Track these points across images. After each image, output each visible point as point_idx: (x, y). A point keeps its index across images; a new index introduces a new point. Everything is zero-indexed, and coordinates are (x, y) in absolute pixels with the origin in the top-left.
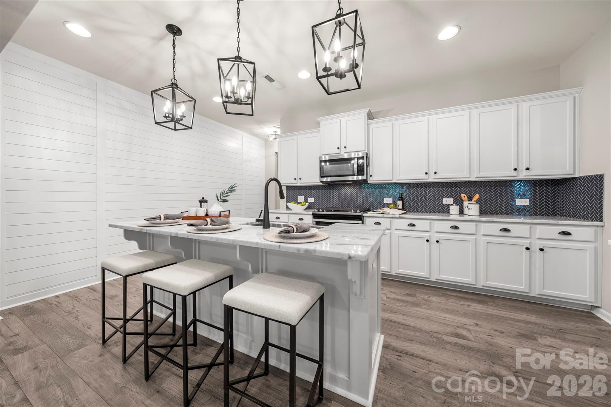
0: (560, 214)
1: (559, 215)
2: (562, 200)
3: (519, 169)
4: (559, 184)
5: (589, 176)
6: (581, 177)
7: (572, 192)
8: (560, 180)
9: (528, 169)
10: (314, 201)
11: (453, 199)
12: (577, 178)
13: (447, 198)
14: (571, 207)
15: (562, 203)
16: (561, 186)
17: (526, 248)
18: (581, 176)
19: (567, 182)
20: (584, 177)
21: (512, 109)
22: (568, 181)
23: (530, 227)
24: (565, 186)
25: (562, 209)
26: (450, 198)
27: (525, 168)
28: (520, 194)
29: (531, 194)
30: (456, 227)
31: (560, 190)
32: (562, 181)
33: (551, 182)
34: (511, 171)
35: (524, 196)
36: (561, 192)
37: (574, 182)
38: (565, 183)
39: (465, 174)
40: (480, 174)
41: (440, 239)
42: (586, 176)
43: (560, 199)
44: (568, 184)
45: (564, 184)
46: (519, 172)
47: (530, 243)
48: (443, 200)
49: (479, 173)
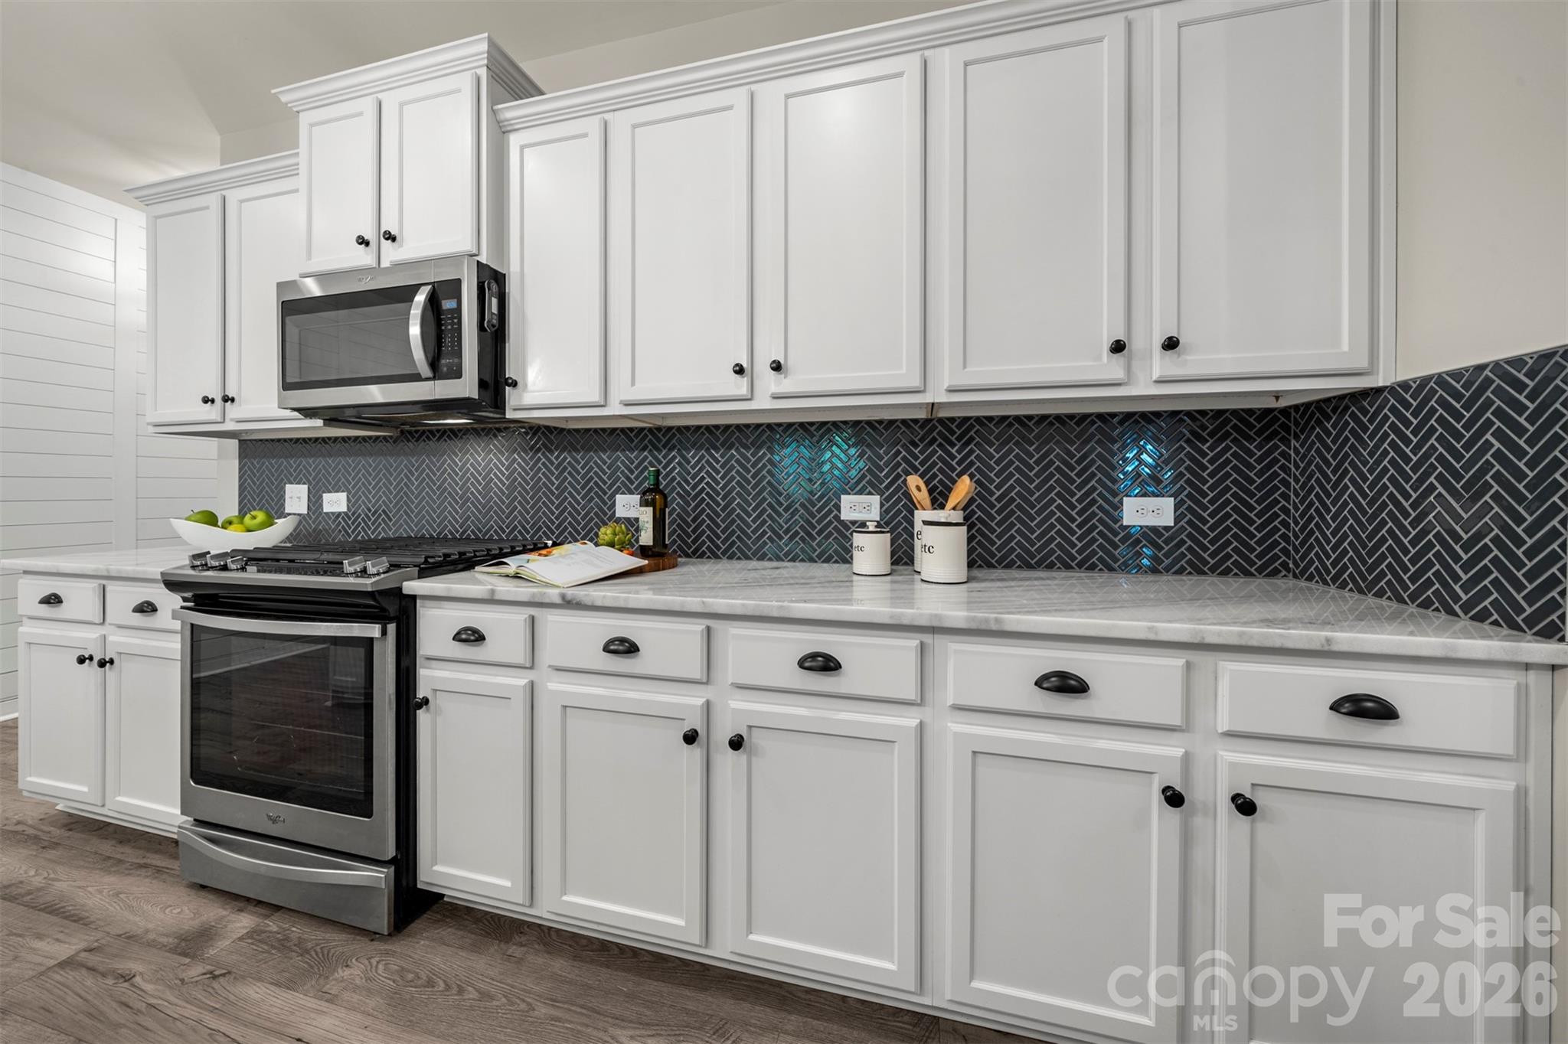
0: (1291, 566)
1: (1288, 570)
2: (1302, 502)
3: (1136, 344)
4: (1287, 430)
5: (1456, 375)
6: (1405, 385)
7: (1352, 463)
8: (1293, 414)
9: (1171, 344)
10: (345, 510)
11: (878, 497)
12: (1379, 391)
13: (860, 493)
14: (1345, 536)
15: (1302, 516)
16: (1297, 437)
17: (1165, 790)
18: (1400, 378)
19: (1329, 419)
20: (1425, 380)
21: (1106, 40)
22: (1334, 411)
23: (1189, 665)
24: (1318, 436)
25: (1302, 544)
26: (870, 493)
27: (1158, 340)
28: (1139, 475)
29: (1181, 475)
30: (826, 664)
31: (1293, 455)
32: (1302, 417)
33: (1259, 420)
34: (1099, 358)
35: (1153, 485)
36: (1297, 467)
37: (1365, 412)
38: (1319, 423)
39: (904, 371)
40: (966, 370)
41: (750, 727)
42: (1440, 375)
43: (1292, 496)
44: (1334, 427)
45: (1313, 428)
46: (1135, 364)
47: (1187, 759)
48: (842, 505)
49: (965, 367)
